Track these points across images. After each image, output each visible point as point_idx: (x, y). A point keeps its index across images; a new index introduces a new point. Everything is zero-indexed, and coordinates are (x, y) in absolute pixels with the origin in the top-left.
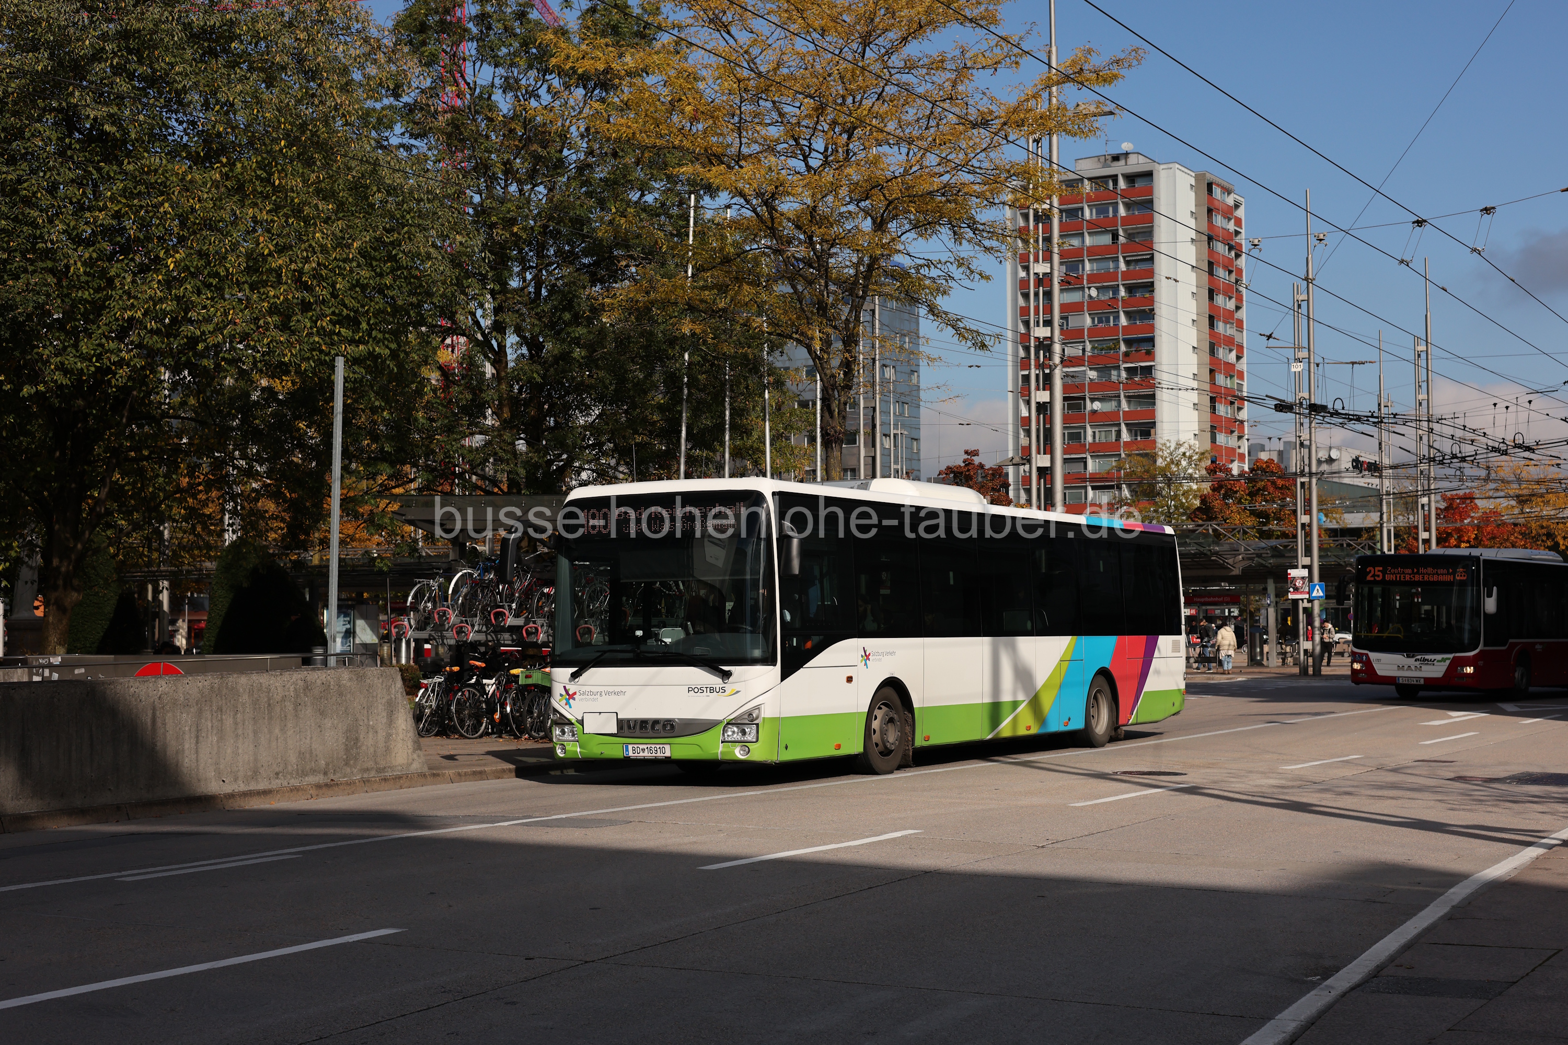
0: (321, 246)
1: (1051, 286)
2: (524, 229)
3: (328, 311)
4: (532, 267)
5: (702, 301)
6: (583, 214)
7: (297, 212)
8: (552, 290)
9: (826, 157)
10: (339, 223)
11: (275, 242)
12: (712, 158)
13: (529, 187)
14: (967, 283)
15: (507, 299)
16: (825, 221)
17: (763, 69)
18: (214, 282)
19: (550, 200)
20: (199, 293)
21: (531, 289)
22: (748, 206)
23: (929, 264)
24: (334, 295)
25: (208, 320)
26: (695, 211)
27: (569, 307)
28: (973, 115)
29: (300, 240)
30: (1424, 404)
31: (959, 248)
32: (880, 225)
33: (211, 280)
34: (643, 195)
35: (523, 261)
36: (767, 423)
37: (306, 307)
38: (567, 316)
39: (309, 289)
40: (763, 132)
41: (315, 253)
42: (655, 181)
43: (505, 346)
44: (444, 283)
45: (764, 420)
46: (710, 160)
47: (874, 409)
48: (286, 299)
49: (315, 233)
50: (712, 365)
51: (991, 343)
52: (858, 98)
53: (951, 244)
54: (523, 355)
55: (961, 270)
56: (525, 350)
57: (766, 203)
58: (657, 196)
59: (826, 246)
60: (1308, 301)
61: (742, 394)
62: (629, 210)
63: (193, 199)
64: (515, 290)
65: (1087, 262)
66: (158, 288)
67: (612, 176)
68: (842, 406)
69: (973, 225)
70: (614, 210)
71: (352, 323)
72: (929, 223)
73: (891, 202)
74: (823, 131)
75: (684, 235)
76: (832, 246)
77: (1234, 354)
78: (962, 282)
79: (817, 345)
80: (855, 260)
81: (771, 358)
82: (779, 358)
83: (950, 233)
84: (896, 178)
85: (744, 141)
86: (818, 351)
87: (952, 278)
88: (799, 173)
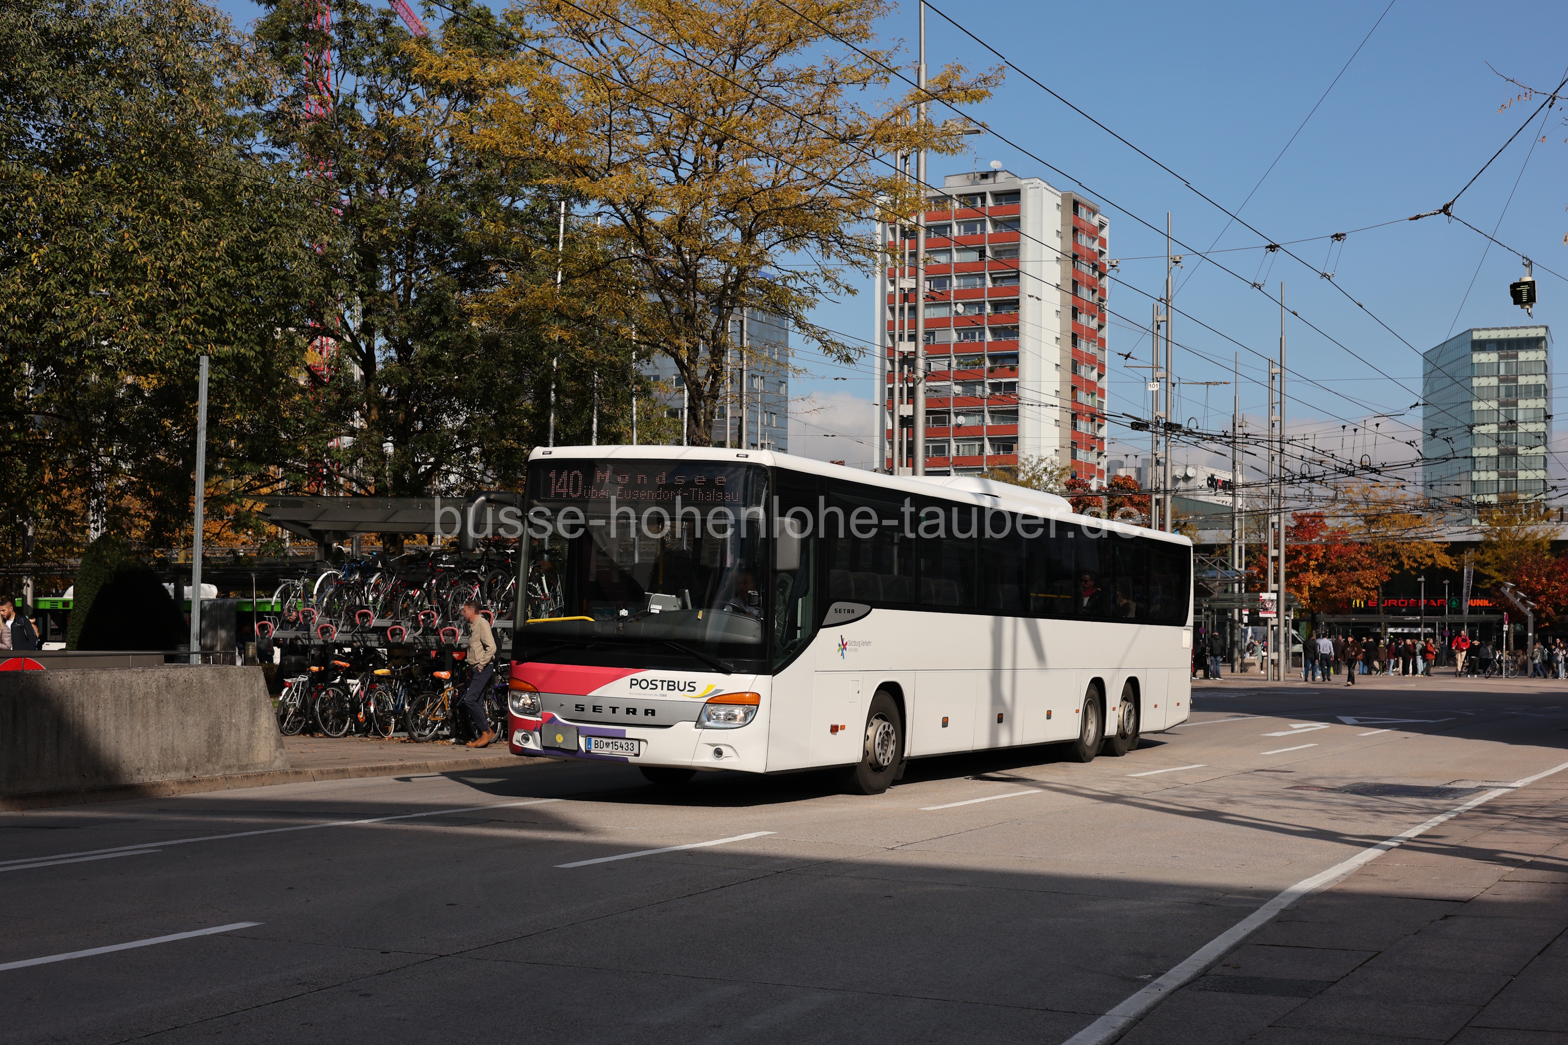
0: (187, 244)
1: (916, 301)
2: (394, 231)
3: (193, 310)
4: (402, 270)
5: (570, 308)
6: (453, 219)
7: (164, 210)
8: (422, 293)
9: (696, 169)
10: (205, 221)
11: (140, 239)
13: (399, 190)
14: (833, 296)
15: (376, 301)
16: (694, 232)
17: (634, 77)
18: (79, 278)
19: (420, 203)
20: (63, 289)
21: (400, 292)
22: (617, 215)
23: (797, 275)
24: (200, 295)
25: (72, 316)
26: (565, 220)
27: (437, 311)
28: (842, 129)
29: (166, 237)
30: (1277, 425)
31: (828, 261)
32: (749, 236)
33: (75, 276)
34: (513, 201)
35: (391, 263)
36: (635, 431)
37: (172, 305)
38: (436, 320)
39: (175, 287)
40: (634, 142)
41: (181, 251)
42: (525, 186)
43: (374, 348)
44: (312, 284)
45: (632, 428)
47: (741, 418)
48: (152, 297)
49: (180, 231)
50: (581, 372)
51: (856, 357)
52: (728, 109)
53: (818, 257)
54: (391, 358)
55: (828, 283)
56: (393, 353)
57: (634, 211)
58: (527, 202)
59: (694, 257)
60: (1167, 321)
62: (498, 215)
63: (57, 194)
64: (384, 293)
65: (954, 278)
66: (21, 282)
68: (709, 417)
69: (841, 239)
70: (484, 214)
71: (217, 322)
72: (797, 236)
73: (759, 215)
74: (693, 142)
75: (554, 242)
76: (701, 256)
77: (1095, 372)
78: (829, 296)
79: (684, 355)
80: (722, 271)
81: (639, 366)
82: (647, 366)
83: (818, 245)
84: (764, 190)
85: (614, 149)
86: (685, 360)
87: (818, 291)
88: (669, 183)
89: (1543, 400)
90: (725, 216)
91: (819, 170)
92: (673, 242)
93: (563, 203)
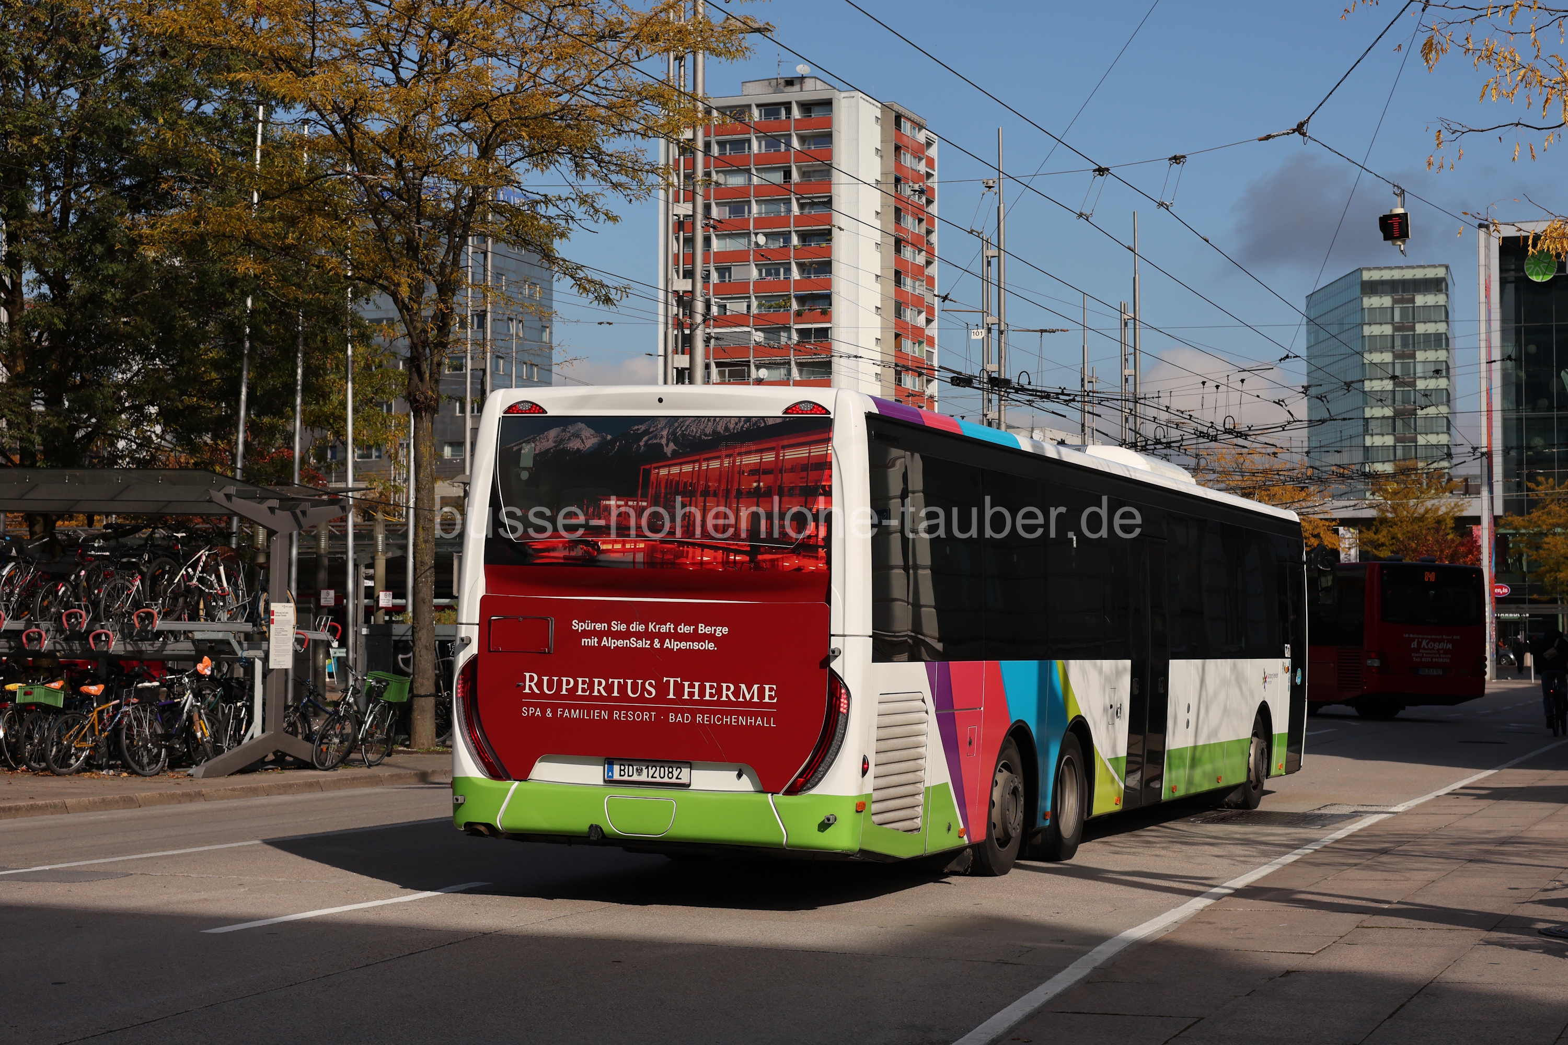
2: (48, 140)
5: (265, 236)
6: (122, 125)
8: (83, 215)
9: (421, 68)
12: (279, 62)
13: (56, 89)
14: (590, 224)
15: (23, 225)
16: (417, 144)
19: (82, 106)
21: (56, 214)
22: (323, 123)
23: (547, 200)
26: (264, 127)
27: (102, 237)
28: (600, 25)
30: (1131, 380)
31: (582, 183)
32: (486, 152)
34: (199, 104)
35: (47, 180)
36: (350, 385)
38: (99, 249)
40: (343, 33)
42: (215, 86)
43: (21, 283)
45: (347, 383)
46: (277, 65)
47: (484, 371)
50: (282, 313)
53: (572, 178)
54: (44, 295)
55: (584, 208)
56: (45, 289)
57: (344, 119)
58: (216, 105)
59: (418, 175)
60: (999, 257)
61: (318, 349)
62: (180, 122)
64: (35, 215)
65: (754, 203)
67: (161, 80)
68: (437, 369)
69: (598, 154)
70: (161, 121)
72: (546, 151)
73: (496, 125)
74: (417, 36)
75: (249, 154)
76: (426, 174)
77: (923, 316)
78: (585, 224)
79: (405, 294)
80: (453, 191)
81: (355, 307)
82: (365, 306)
83: (571, 164)
84: (503, 95)
85: (318, 43)
86: (407, 300)
87: (572, 218)
88: (386, 85)
89: (1444, 352)
90: (457, 126)
91: (572, 73)
92: (393, 157)
93: (261, 108)
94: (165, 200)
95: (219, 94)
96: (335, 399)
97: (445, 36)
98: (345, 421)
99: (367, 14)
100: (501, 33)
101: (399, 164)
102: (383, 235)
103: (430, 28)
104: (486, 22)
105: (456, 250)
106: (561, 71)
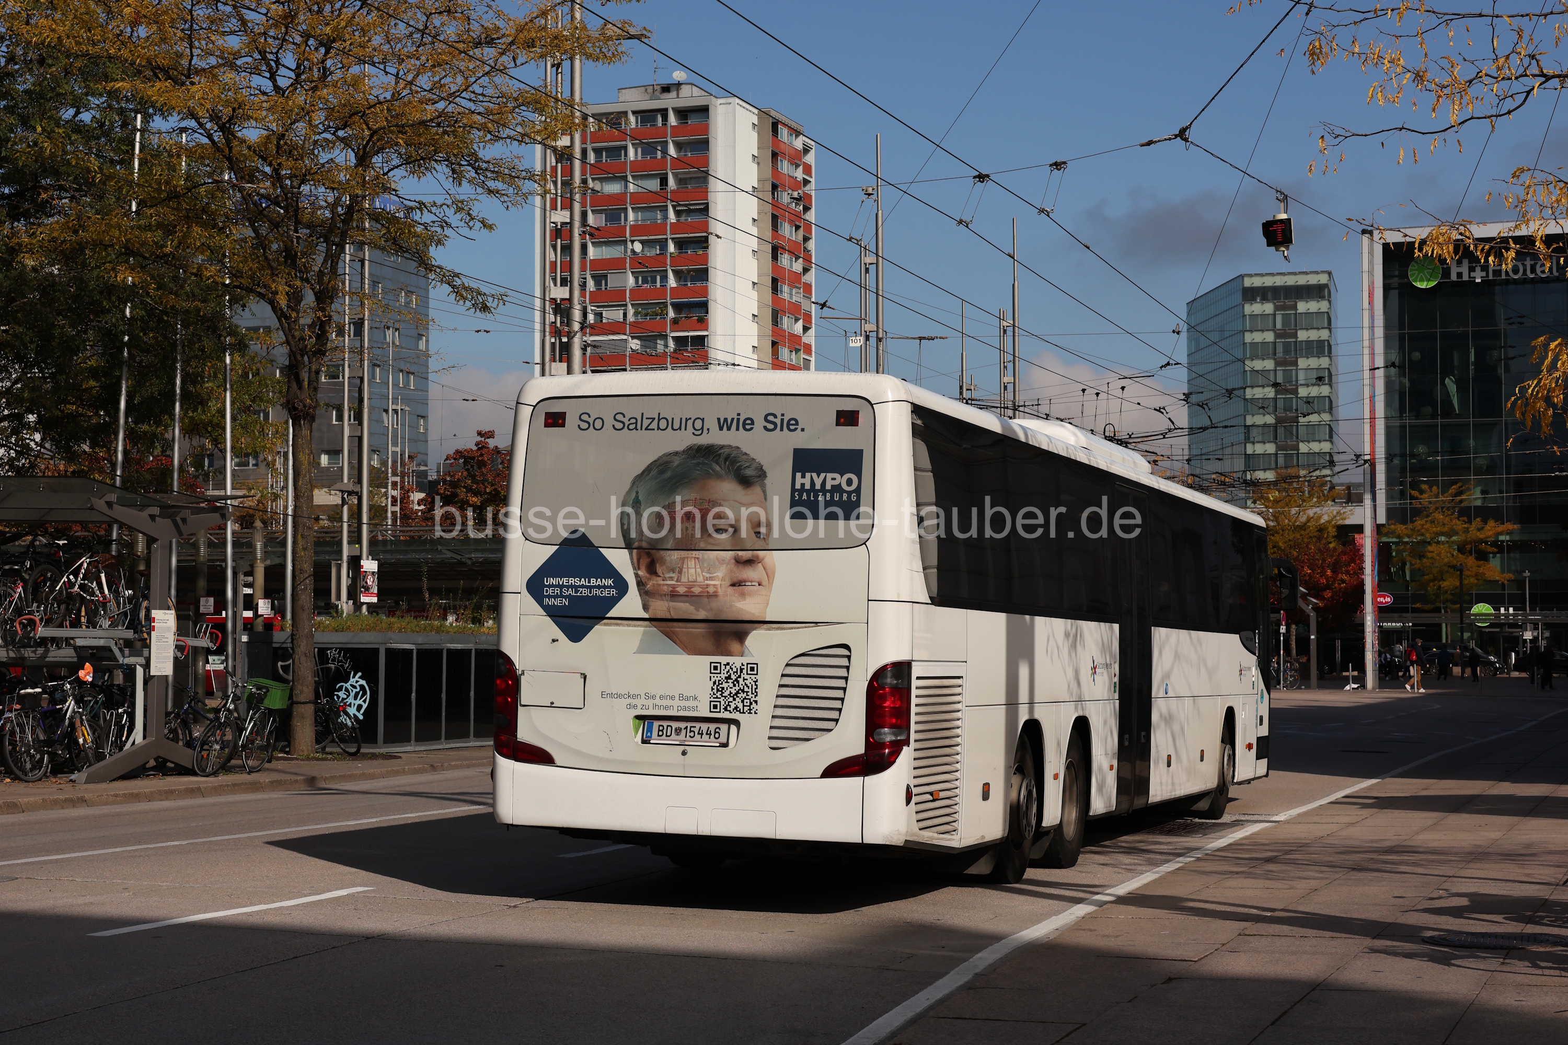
1: (571, 237)
5: (143, 244)
9: (298, 76)
14: (465, 231)
16: (291, 151)
22: (201, 131)
26: (142, 135)
28: (476, 31)
31: (460, 190)
32: (363, 160)
34: (78, 113)
36: (228, 393)
40: (220, 41)
42: (93, 95)
45: (225, 390)
46: (155, 74)
50: (160, 321)
53: (449, 185)
55: (459, 215)
57: (222, 127)
58: (94, 113)
59: (295, 183)
61: (196, 357)
67: (38, 88)
68: (313, 375)
69: (474, 161)
70: (39, 129)
72: (422, 158)
73: (374, 133)
74: (294, 43)
75: (127, 162)
76: (303, 182)
77: (801, 324)
78: (460, 231)
79: (283, 301)
80: (331, 199)
81: (232, 314)
83: (448, 171)
84: (380, 103)
85: (196, 52)
86: (285, 310)
87: (449, 225)
88: (264, 93)
89: (1327, 359)
90: (334, 134)
91: (448, 80)
92: (270, 165)
93: (139, 116)
94: (44, 208)
95: (97, 102)
96: (213, 406)
97: (321, 44)
98: (224, 429)
99: (244, 22)
100: (377, 40)
101: (276, 171)
102: (261, 243)
103: (306, 36)
104: (362, 29)
105: (334, 258)
106: (437, 79)
